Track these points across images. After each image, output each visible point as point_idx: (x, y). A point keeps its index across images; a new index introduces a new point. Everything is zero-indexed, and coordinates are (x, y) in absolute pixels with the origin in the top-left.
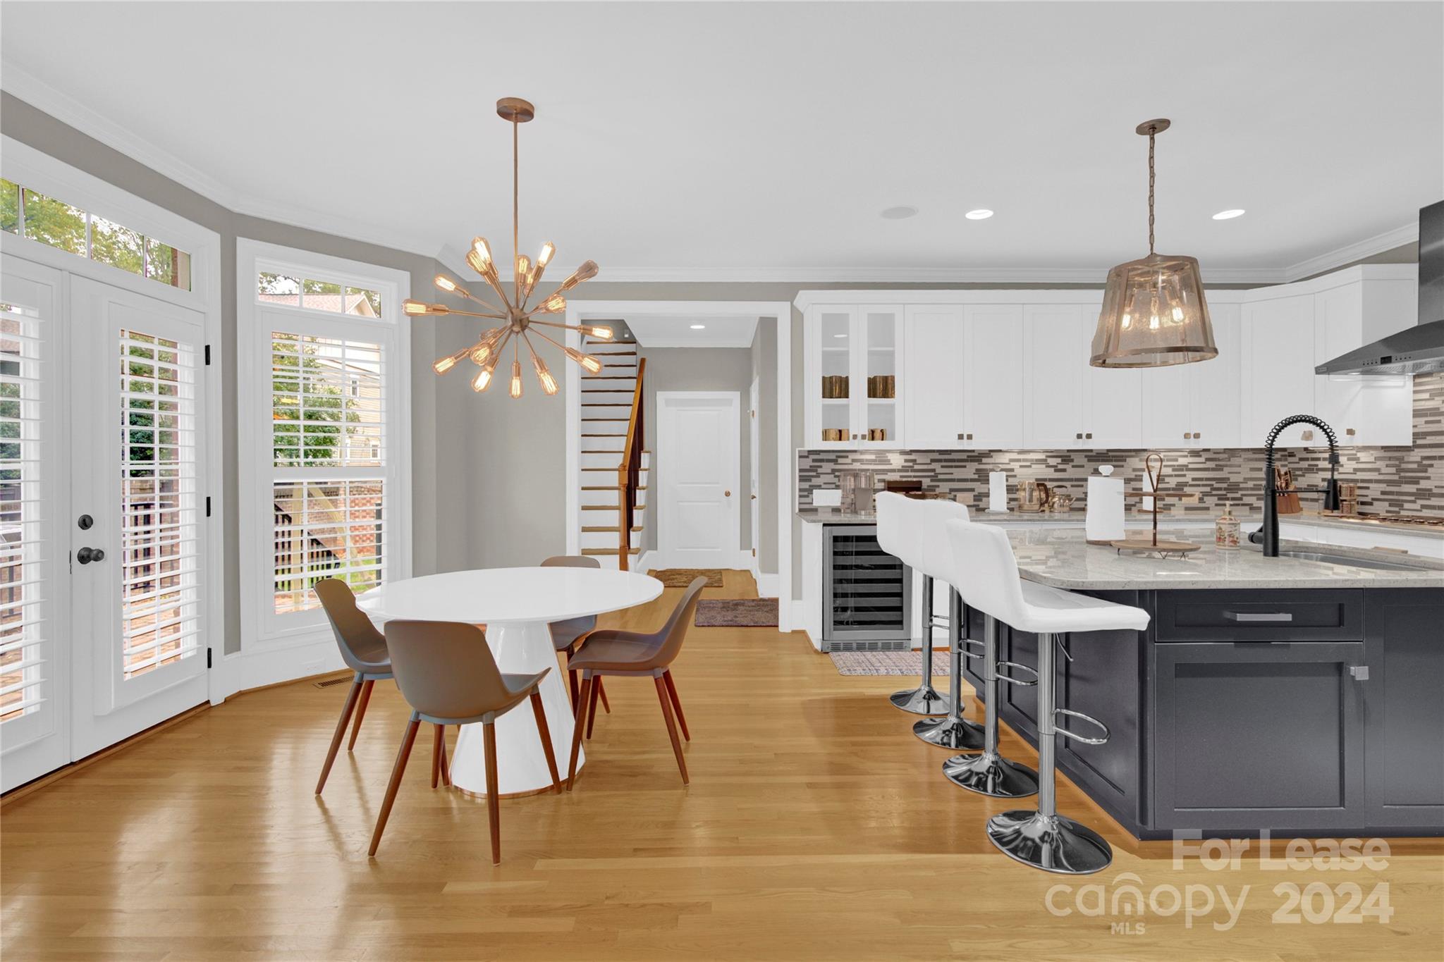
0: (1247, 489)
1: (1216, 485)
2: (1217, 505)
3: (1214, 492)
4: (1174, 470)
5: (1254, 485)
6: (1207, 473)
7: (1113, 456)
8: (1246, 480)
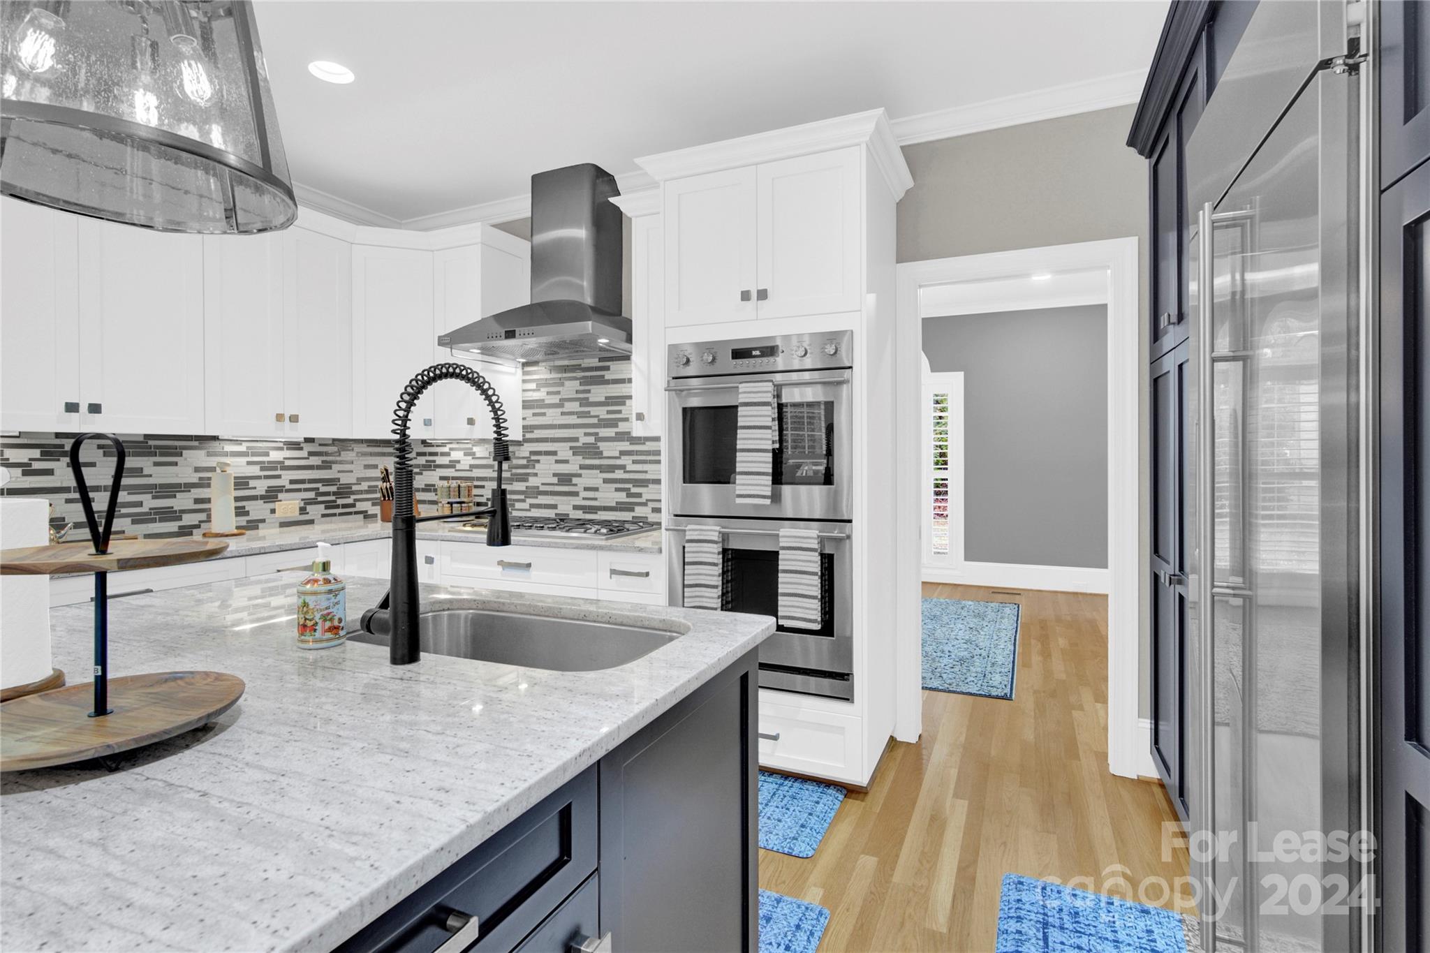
0: (361, 492)
1: (323, 489)
2: (324, 516)
3: (320, 499)
4: (262, 469)
5: (369, 487)
6: (310, 472)
7: (157, 447)
8: (360, 481)
